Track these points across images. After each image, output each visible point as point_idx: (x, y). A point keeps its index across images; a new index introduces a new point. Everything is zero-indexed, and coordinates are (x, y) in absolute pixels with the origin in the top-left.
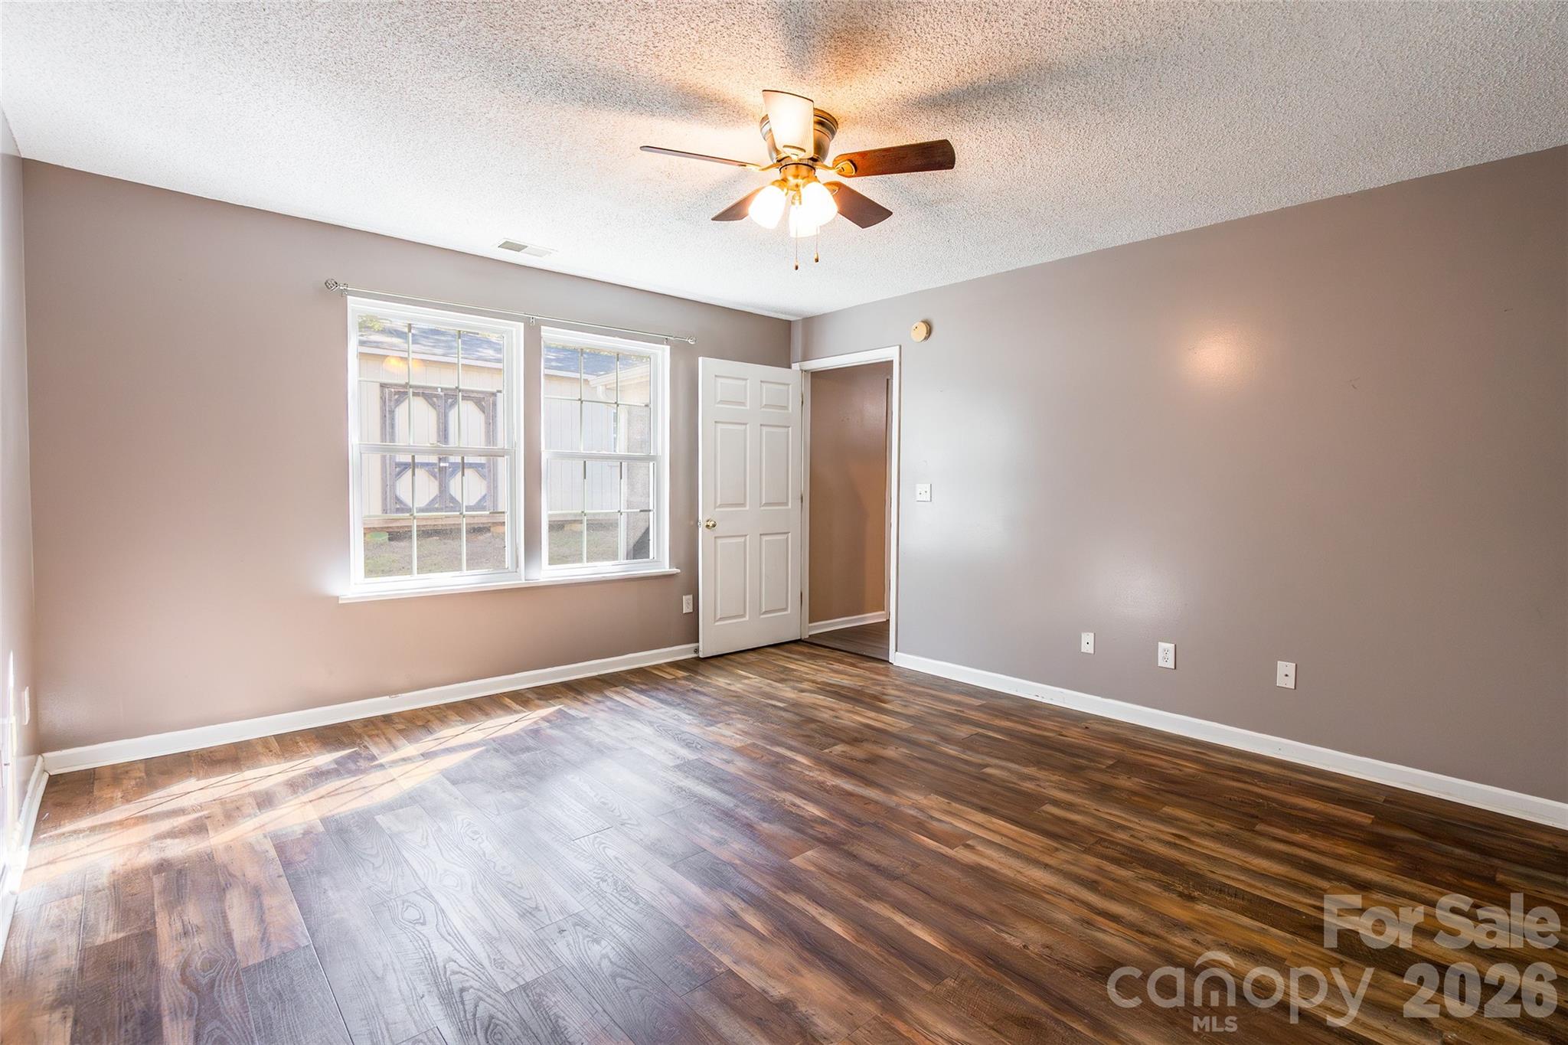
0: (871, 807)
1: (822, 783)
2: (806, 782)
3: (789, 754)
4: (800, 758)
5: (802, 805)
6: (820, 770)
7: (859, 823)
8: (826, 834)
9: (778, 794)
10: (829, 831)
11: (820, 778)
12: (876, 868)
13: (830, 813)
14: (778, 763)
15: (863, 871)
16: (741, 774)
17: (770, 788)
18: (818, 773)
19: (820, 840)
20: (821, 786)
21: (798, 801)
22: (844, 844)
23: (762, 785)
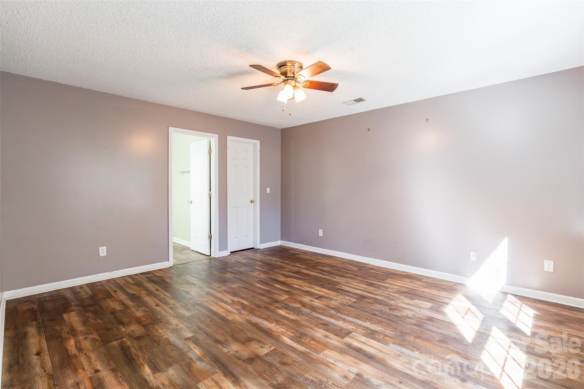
0: (259, 313)
1: (277, 324)
2: (284, 324)
3: (295, 345)
4: (288, 341)
5: (286, 314)
6: (278, 332)
7: (266, 308)
8: (278, 304)
9: (296, 318)
10: (277, 305)
11: (278, 327)
12: (264, 295)
13: (275, 311)
14: (300, 337)
15: (267, 295)
16: (316, 329)
17: (300, 321)
18: (279, 331)
19: (280, 302)
20: (278, 322)
21: (287, 315)
22: (272, 301)
23: (303, 322)
